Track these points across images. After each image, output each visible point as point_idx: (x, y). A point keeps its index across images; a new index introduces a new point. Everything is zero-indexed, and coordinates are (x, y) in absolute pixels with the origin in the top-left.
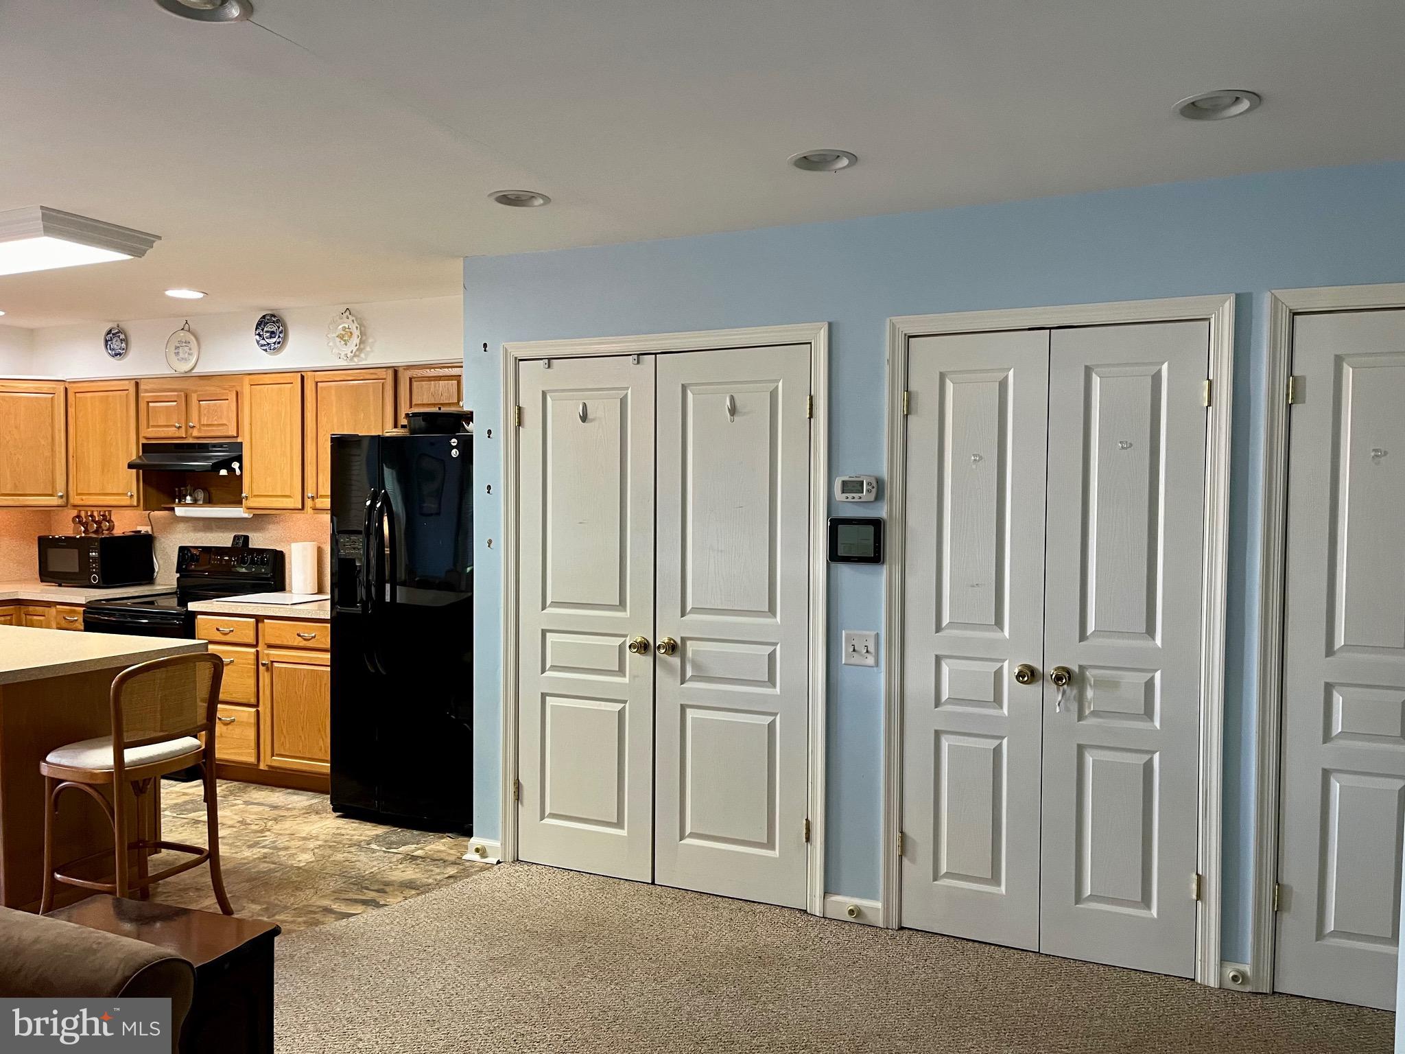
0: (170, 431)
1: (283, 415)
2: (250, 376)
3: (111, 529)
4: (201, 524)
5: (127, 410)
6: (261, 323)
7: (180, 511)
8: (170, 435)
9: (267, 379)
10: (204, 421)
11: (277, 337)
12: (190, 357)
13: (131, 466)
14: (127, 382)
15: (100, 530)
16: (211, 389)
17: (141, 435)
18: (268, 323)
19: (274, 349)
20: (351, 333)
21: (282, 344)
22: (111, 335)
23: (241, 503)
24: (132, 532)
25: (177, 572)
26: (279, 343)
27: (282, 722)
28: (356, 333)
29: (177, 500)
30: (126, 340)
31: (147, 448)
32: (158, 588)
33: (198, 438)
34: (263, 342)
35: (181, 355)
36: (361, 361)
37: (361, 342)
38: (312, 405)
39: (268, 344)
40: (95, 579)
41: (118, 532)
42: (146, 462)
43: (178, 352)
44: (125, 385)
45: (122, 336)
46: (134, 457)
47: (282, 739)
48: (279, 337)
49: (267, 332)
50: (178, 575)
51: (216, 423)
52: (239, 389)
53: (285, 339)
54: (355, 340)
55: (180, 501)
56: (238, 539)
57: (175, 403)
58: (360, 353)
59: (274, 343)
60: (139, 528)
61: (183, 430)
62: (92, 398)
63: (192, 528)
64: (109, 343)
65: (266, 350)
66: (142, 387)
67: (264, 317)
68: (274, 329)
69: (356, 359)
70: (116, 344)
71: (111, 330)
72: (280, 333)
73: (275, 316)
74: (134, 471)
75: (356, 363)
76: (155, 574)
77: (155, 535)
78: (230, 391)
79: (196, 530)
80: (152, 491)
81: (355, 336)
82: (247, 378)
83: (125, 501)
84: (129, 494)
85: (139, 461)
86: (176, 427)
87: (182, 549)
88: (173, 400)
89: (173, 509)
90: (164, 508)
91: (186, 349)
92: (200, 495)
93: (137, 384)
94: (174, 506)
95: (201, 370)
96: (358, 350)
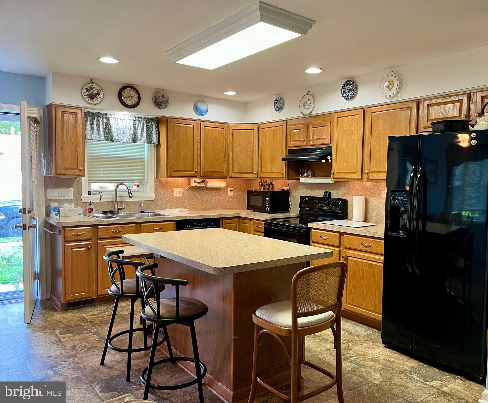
0: (300, 143)
1: (353, 131)
2: (338, 114)
3: (273, 188)
4: (310, 186)
5: (282, 134)
6: (345, 85)
7: (302, 180)
8: (300, 145)
9: (346, 114)
10: (315, 137)
11: (352, 92)
12: (310, 107)
13: (283, 159)
14: (283, 122)
15: (269, 188)
16: (319, 121)
17: (288, 145)
18: (348, 85)
19: (350, 98)
20: (393, 84)
21: (354, 95)
22: (277, 101)
23: (330, 176)
24: (282, 189)
25: (299, 208)
26: (353, 94)
27: (352, 288)
28: (396, 83)
29: (300, 175)
30: (283, 103)
31: (290, 152)
32: (291, 214)
33: (312, 145)
34: (345, 95)
35: (306, 107)
36: (398, 98)
37: (400, 88)
38: (369, 125)
39: (348, 96)
40: (268, 209)
41: (276, 189)
42: (289, 157)
43: (305, 105)
44: (281, 123)
45: (281, 101)
46: (284, 156)
47: (352, 296)
48: (353, 91)
49: (347, 89)
50: (300, 209)
51: (320, 138)
52: (331, 120)
53: (356, 92)
54: (396, 87)
55: (301, 176)
56: (327, 193)
57: (303, 130)
58: (398, 94)
59: (351, 95)
60: (284, 188)
61: (305, 142)
62: (268, 130)
63: (306, 188)
64: (276, 105)
65: (346, 99)
66: (289, 124)
67: (346, 82)
68: (351, 88)
69: (395, 98)
70: (278, 105)
71: (277, 99)
72: (354, 89)
73: (351, 81)
74: (284, 162)
75: (395, 99)
76: (290, 208)
77: (290, 191)
78: (327, 121)
79: (307, 189)
80: (291, 171)
81: (396, 85)
82: (336, 115)
83: (280, 175)
84: (282, 172)
85: (286, 157)
86: (303, 141)
87: (302, 197)
88: (301, 128)
89: (299, 179)
90: (295, 179)
91: (309, 103)
92: (310, 173)
93: (287, 122)
94: (300, 178)
95: (315, 112)
96: (397, 92)
